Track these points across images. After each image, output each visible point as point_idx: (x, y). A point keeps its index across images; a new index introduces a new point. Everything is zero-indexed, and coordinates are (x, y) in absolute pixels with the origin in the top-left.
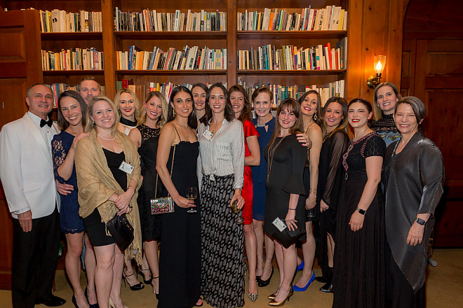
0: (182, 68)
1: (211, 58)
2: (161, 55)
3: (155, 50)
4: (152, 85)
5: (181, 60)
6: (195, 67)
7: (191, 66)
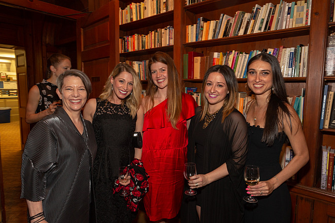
0: (249, 32)
1: (289, 13)
2: (228, 21)
3: (221, 18)
4: (216, 55)
5: (248, 23)
6: (265, 28)
7: (260, 29)
